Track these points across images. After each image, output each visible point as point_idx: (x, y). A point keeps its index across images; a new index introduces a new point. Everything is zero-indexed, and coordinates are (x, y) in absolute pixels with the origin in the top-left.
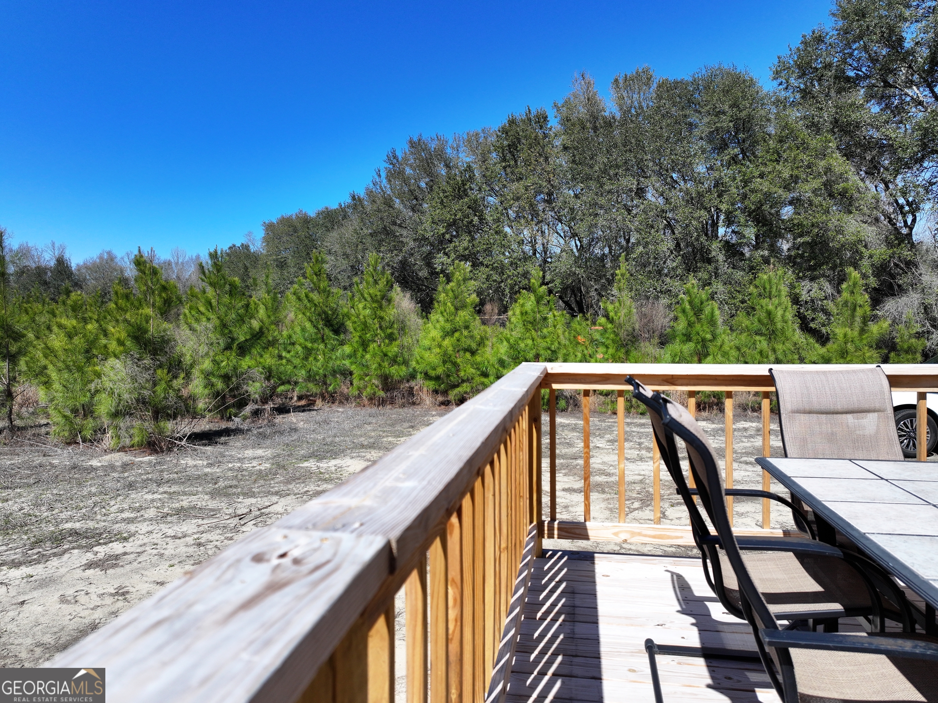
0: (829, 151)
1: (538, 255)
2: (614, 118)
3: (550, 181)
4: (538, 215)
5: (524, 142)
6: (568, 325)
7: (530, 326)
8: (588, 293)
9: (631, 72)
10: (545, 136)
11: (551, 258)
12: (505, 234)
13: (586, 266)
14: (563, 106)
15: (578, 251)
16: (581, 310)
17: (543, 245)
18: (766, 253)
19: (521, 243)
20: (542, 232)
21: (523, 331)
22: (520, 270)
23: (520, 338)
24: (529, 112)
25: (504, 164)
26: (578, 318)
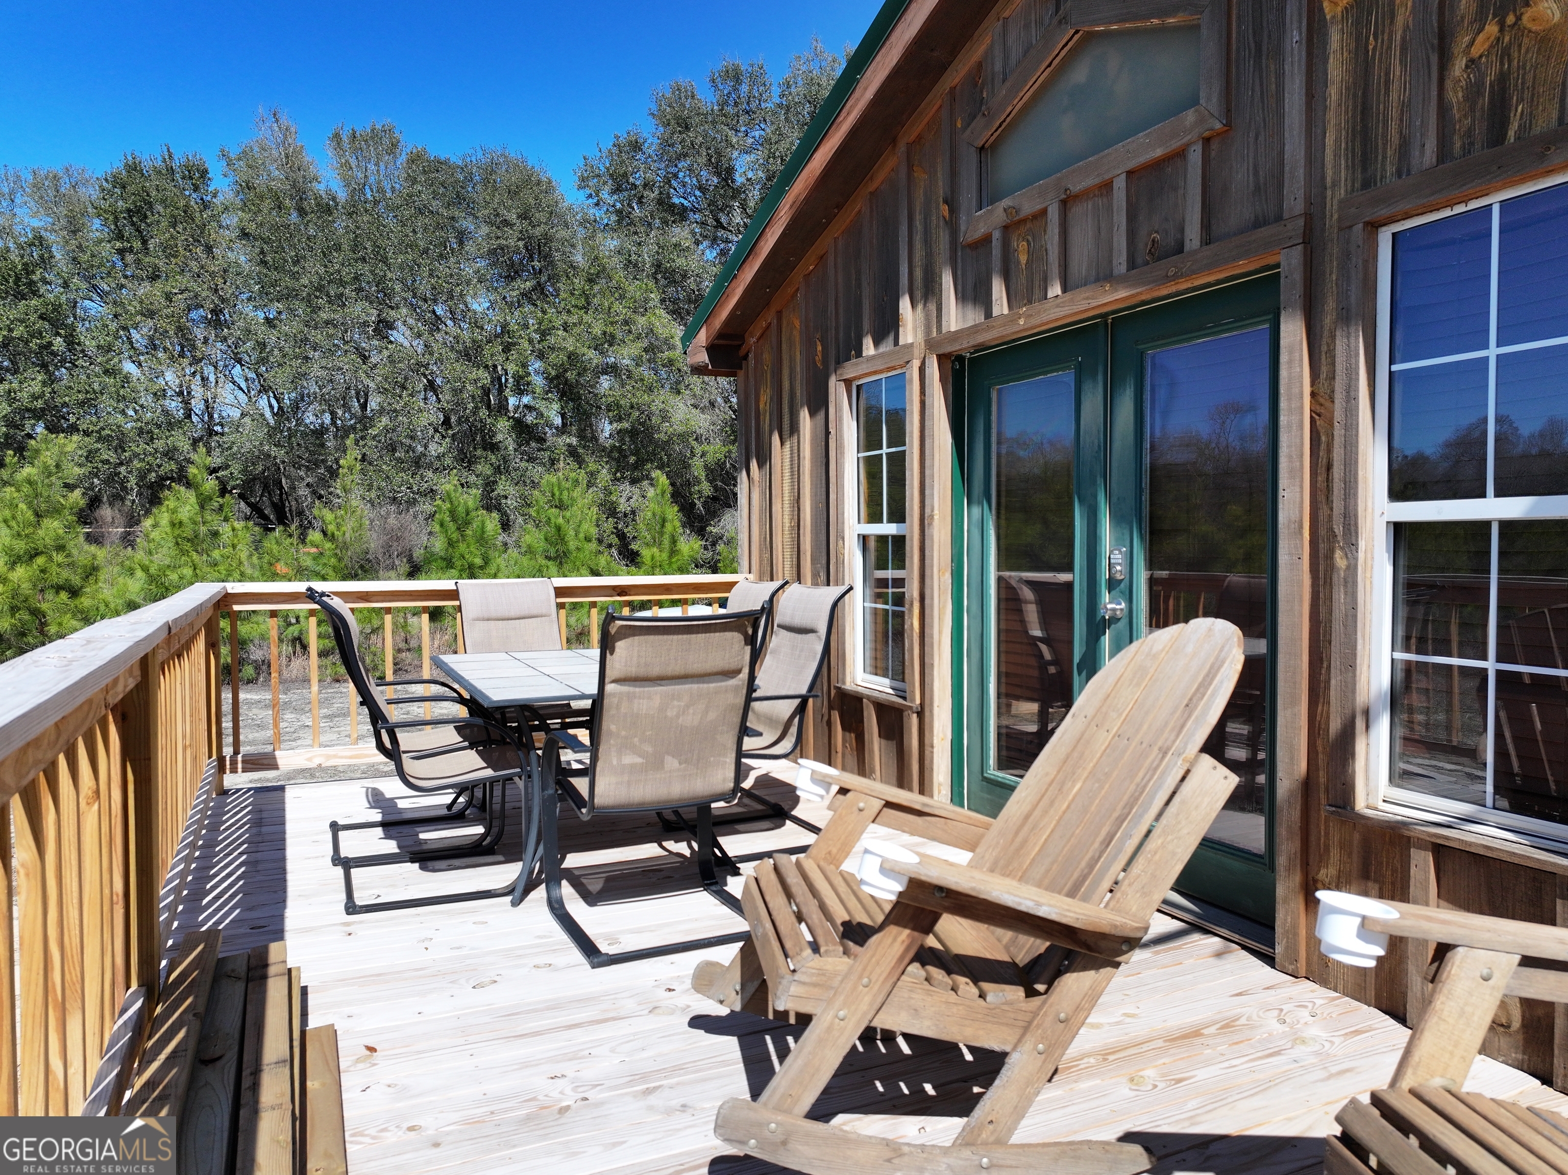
0: (651, 304)
1: (195, 418)
2: (334, 199)
3: (216, 291)
4: (194, 347)
5: (160, 208)
6: (257, 545)
7: (187, 546)
8: (293, 488)
9: (363, 127)
10: (205, 205)
11: (222, 426)
12: (126, 377)
13: (290, 444)
14: (239, 159)
15: (274, 414)
16: (282, 519)
17: (206, 401)
18: (574, 441)
19: (160, 395)
20: (203, 379)
21: (173, 553)
22: (159, 444)
23: (169, 566)
24: (170, 156)
25: (118, 245)
26: (277, 533)
